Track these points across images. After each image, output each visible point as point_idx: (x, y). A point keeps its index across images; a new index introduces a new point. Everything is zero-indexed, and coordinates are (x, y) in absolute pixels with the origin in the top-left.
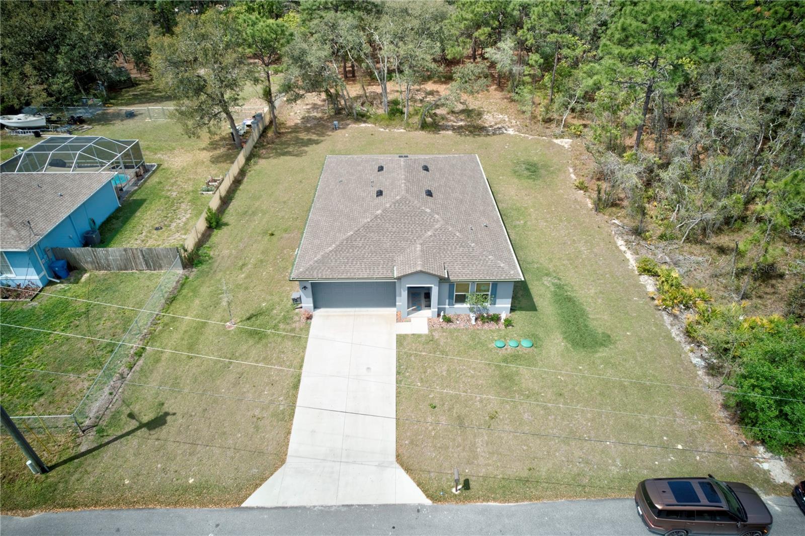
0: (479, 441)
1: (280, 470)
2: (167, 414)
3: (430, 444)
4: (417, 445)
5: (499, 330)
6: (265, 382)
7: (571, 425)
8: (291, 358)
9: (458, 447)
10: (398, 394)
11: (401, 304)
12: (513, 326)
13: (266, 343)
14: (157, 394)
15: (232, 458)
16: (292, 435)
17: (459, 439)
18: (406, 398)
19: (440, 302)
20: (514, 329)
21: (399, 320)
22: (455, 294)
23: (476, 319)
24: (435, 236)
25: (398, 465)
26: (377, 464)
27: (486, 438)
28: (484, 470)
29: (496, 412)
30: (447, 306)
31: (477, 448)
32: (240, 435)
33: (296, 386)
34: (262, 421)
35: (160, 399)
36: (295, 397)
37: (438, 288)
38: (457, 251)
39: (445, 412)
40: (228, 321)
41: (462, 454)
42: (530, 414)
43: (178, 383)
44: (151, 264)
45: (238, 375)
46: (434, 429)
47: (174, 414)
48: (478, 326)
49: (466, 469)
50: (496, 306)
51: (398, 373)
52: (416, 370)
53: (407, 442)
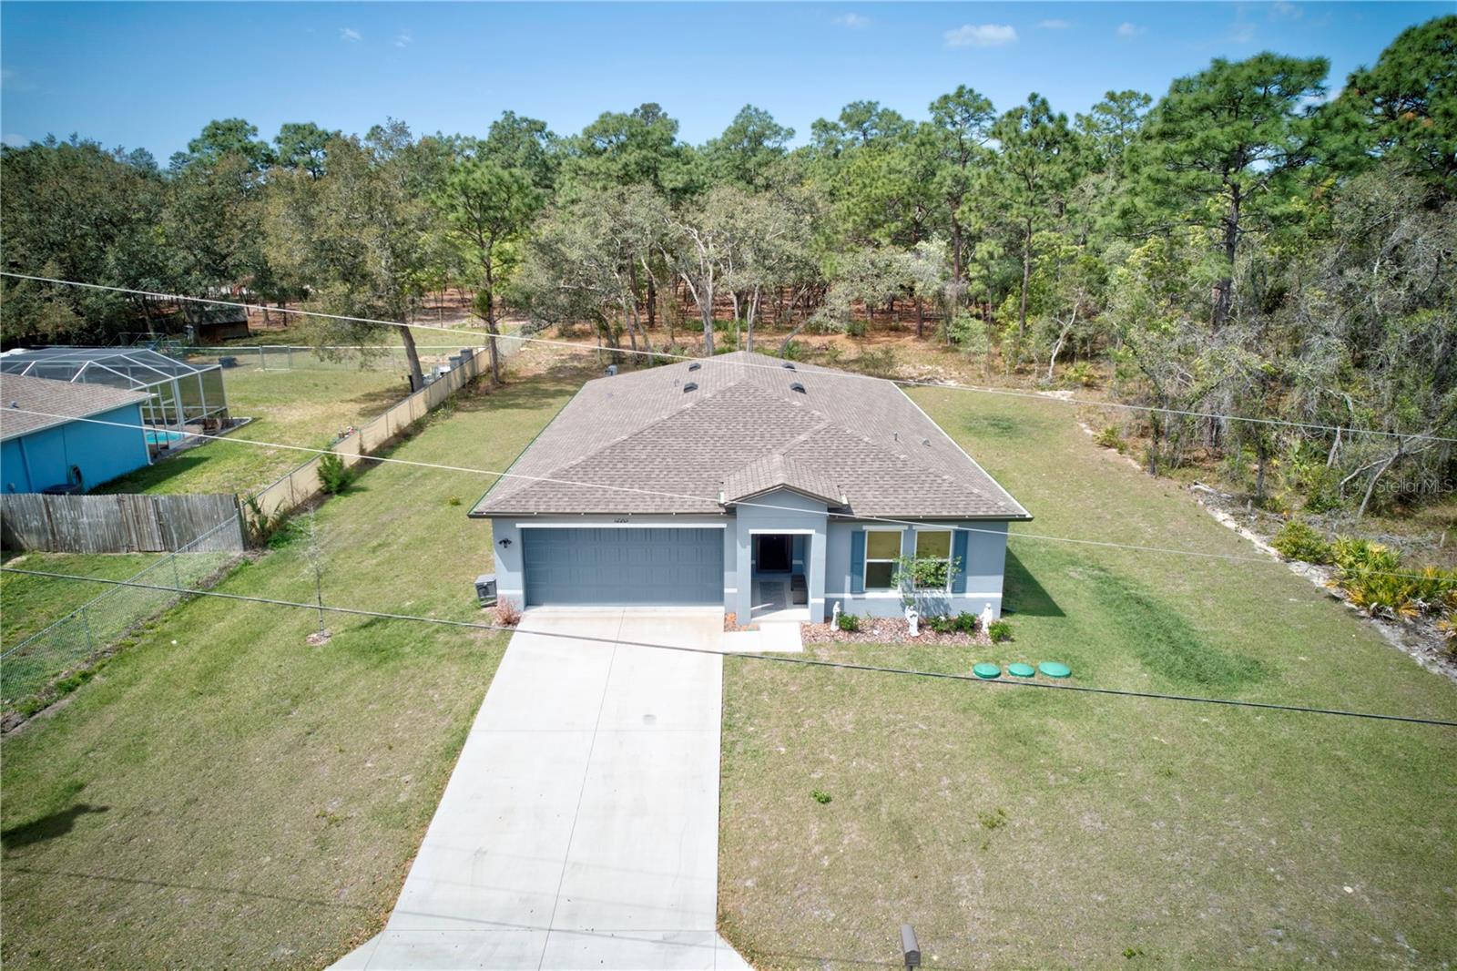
0: (962, 883)
1: (360, 950)
2: (82, 809)
3: (819, 889)
4: (778, 891)
5: (979, 648)
6: (373, 744)
7: (1221, 844)
8: (452, 697)
9: (900, 896)
10: (726, 772)
11: (735, 590)
12: (1013, 640)
13: (395, 667)
14: (77, 766)
15: (226, 917)
16: (417, 859)
17: (904, 877)
18: (747, 780)
19: (831, 585)
20: (1016, 645)
21: (730, 625)
22: (867, 561)
23: (920, 626)
24: (815, 441)
25: (722, 942)
26: (659, 936)
27: (981, 874)
28: (987, 956)
29: (1001, 813)
30: (847, 596)
31: (958, 898)
32: (268, 859)
33: (452, 752)
34: (342, 828)
35: (79, 777)
36: (446, 775)
37: (825, 537)
38: (866, 468)
39: (856, 810)
40: (315, 632)
41: (914, 913)
42: (1096, 816)
43: (144, 744)
44: (175, 536)
45: (307, 729)
46: (827, 852)
47: (104, 809)
48: (927, 639)
49: (932, 951)
50: (968, 595)
51: (727, 726)
52: (774, 721)
53: (749, 883)
